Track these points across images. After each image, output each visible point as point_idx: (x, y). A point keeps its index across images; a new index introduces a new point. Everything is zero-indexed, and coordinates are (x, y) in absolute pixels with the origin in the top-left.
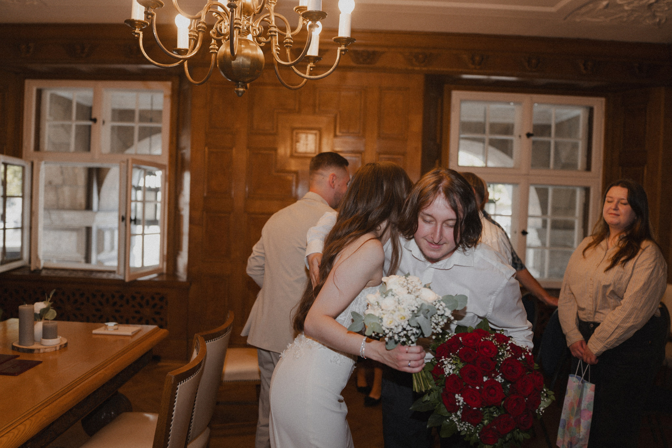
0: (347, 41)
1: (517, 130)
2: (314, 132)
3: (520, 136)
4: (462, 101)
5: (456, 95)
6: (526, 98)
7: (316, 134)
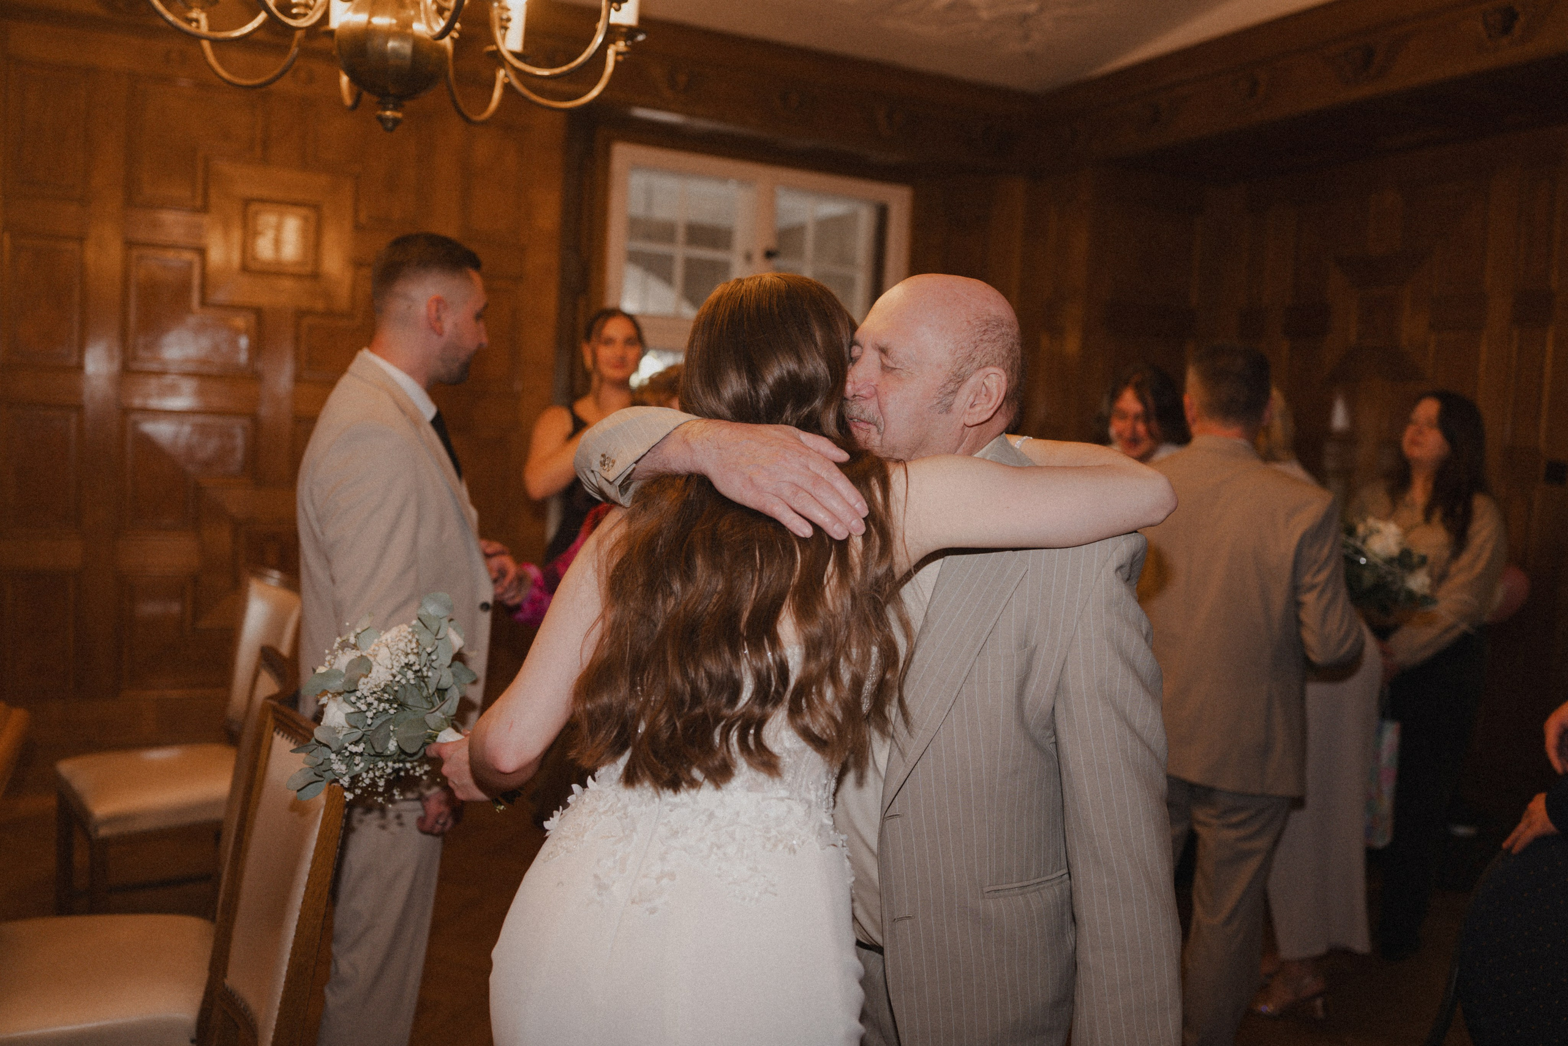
0: (629, 33)
1: (741, 242)
2: (304, 211)
3: (748, 257)
4: (636, 167)
5: (623, 154)
6: (764, 174)
7: (306, 219)
